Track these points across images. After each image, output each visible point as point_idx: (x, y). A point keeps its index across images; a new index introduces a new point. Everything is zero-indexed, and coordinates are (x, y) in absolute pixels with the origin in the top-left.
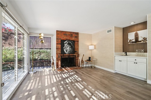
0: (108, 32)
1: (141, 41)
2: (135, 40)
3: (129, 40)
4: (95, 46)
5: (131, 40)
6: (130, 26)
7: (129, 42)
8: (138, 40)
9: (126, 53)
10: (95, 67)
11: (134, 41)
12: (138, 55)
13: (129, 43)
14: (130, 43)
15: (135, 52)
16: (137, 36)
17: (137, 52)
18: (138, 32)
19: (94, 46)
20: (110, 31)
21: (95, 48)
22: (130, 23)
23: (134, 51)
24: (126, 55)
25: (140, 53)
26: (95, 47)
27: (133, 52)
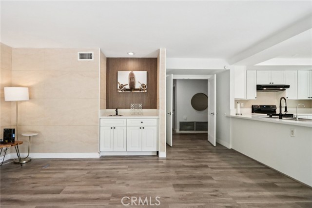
0: (82, 56)
1: (138, 90)
2: (130, 85)
3: (119, 86)
4: (30, 88)
5: (124, 85)
6: (121, 58)
7: (118, 88)
8: (134, 87)
9: (117, 111)
10: (31, 160)
11: (128, 87)
12: (133, 114)
13: (120, 91)
14: (122, 90)
15: (130, 108)
16: (133, 80)
17: (132, 108)
18: (135, 73)
19: (26, 90)
20: (89, 56)
21: (30, 98)
22: (128, 53)
23: (128, 107)
24: (117, 114)
25: (136, 110)
26: (30, 92)
27: (125, 108)
